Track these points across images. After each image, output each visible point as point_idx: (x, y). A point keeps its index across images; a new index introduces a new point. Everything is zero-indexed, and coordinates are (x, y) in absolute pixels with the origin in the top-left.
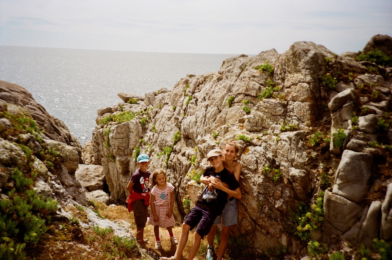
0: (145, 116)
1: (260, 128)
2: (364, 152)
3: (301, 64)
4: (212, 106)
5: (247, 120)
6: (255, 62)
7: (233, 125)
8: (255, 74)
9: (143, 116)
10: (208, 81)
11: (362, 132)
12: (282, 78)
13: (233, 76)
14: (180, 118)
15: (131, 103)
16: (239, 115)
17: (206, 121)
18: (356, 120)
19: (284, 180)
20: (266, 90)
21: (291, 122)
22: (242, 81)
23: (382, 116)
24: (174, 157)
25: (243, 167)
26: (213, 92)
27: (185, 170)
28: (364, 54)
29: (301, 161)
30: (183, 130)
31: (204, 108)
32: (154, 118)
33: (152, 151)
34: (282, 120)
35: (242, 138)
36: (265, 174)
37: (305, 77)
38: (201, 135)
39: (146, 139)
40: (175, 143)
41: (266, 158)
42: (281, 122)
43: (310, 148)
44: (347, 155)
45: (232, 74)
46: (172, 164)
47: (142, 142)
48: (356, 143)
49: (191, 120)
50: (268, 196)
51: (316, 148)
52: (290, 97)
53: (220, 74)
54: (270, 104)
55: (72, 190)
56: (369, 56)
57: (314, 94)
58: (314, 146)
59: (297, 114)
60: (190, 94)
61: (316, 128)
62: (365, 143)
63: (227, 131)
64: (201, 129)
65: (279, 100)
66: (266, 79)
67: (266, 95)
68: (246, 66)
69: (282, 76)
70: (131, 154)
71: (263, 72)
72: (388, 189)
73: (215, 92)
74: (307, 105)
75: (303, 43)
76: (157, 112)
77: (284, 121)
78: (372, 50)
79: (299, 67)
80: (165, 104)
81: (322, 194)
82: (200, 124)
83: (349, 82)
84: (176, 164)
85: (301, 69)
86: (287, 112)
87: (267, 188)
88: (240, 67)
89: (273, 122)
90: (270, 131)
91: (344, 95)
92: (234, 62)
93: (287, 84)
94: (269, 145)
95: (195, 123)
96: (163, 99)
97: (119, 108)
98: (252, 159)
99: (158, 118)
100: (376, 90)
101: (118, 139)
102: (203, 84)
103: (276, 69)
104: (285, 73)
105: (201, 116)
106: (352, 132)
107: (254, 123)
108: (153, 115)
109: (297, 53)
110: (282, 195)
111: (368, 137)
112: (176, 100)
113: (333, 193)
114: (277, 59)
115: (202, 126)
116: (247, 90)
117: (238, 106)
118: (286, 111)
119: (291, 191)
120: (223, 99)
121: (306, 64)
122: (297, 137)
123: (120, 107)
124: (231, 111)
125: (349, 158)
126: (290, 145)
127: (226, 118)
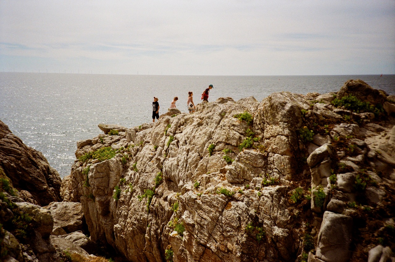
0: (126, 153)
1: (242, 180)
2: (343, 214)
3: (279, 117)
4: (193, 151)
5: (228, 171)
6: (235, 109)
7: (215, 175)
8: (234, 123)
9: (124, 154)
10: (189, 124)
11: (340, 191)
12: (262, 128)
13: (213, 122)
14: (162, 159)
15: (112, 134)
16: (220, 165)
17: (187, 166)
18: (334, 178)
19: (267, 239)
20: (247, 141)
21: (272, 175)
22: (222, 129)
23: (359, 173)
24: (156, 201)
25: (226, 224)
26: (194, 137)
27: (167, 216)
28: (339, 99)
29: (284, 220)
30: (165, 172)
31: (185, 152)
32: (135, 155)
33: (134, 191)
34: (263, 172)
35: (224, 192)
36: (248, 232)
37: (283, 130)
38: (183, 180)
39: (127, 178)
40: (157, 186)
41: (248, 214)
42: (263, 174)
43: (292, 205)
44: (328, 217)
45: (212, 121)
46: (154, 209)
47: (122, 181)
48: (336, 204)
49: (173, 162)
50: (252, 257)
51: (298, 205)
52: (270, 148)
53: (201, 119)
54: (251, 156)
55: (45, 257)
56: (344, 101)
57: (293, 147)
58: (296, 203)
59: (277, 167)
60: (172, 134)
61: (296, 182)
62: (345, 204)
63: (208, 180)
64: (183, 174)
65: (259, 151)
66: (246, 128)
67: (247, 145)
68: (225, 113)
69: (261, 127)
70: (111, 194)
71: (242, 121)
72: (369, 256)
73: (196, 137)
74: (287, 159)
75: (280, 94)
76: (138, 150)
77: (266, 174)
78: (346, 95)
79: (277, 119)
80: (146, 142)
81: (306, 256)
82: (182, 168)
83: (326, 134)
84: (157, 209)
85: (279, 121)
86: (268, 164)
87: (250, 247)
88: (220, 114)
89: (255, 174)
90: (251, 184)
91: (321, 152)
92: (213, 109)
93: (267, 135)
94: (251, 200)
95: (176, 166)
96: (144, 136)
97: (99, 140)
98: (235, 216)
99: (139, 156)
100: (352, 143)
101: (98, 179)
102: (184, 126)
103: (255, 118)
104: (264, 123)
105: (182, 160)
106: (332, 191)
107: (235, 174)
108: (134, 153)
109: (274, 105)
110: (266, 256)
111: (347, 197)
112: (158, 139)
113: (316, 257)
114: (256, 108)
115: (183, 171)
116: (227, 139)
117: (219, 155)
118: (266, 164)
119: (276, 251)
120: (204, 146)
121: (283, 117)
122: (279, 193)
123: (101, 139)
124: (213, 159)
125: (330, 221)
126: (272, 201)
127: (208, 167)
